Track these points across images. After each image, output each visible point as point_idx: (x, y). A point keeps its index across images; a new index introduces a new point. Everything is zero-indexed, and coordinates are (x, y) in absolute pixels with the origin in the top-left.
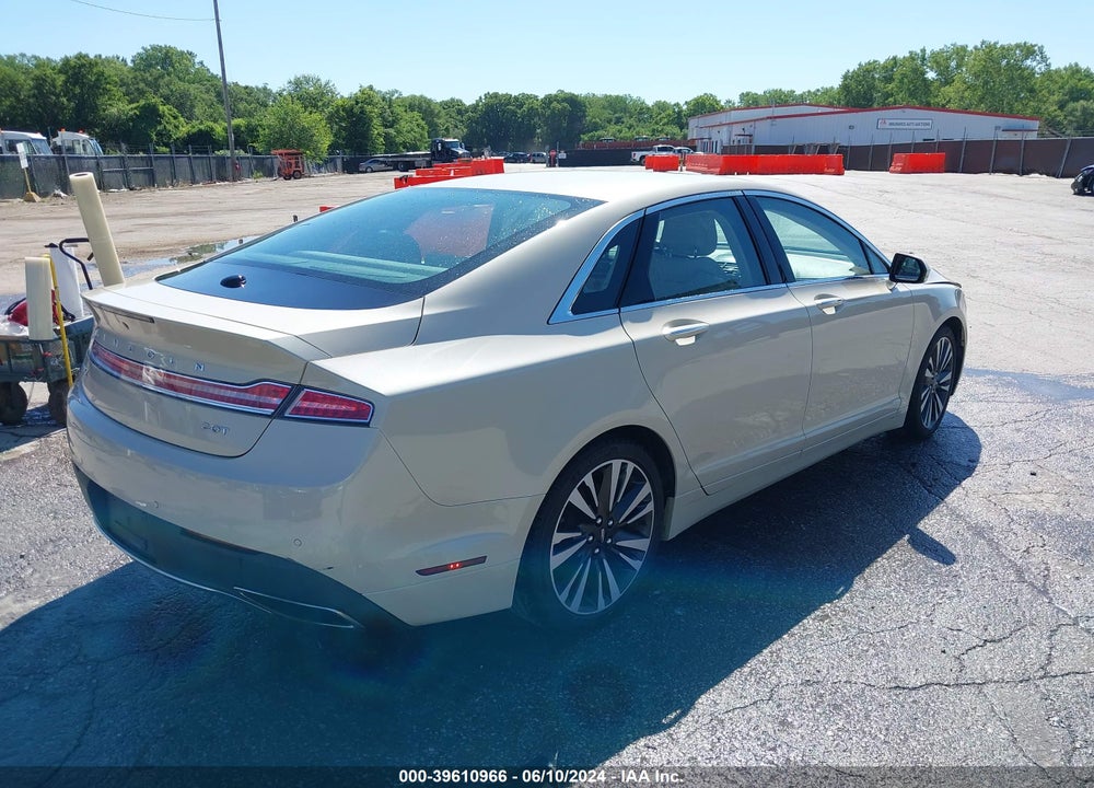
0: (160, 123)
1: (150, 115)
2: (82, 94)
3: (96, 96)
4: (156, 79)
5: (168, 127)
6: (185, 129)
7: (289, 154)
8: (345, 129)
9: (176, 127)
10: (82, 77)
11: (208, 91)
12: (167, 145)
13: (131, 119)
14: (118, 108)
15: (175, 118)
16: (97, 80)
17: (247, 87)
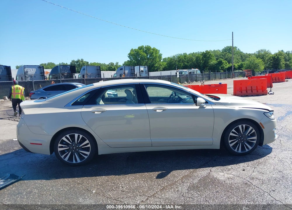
0: (222, 65)
1: (220, 63)
2: (206, 60)
3: (209, 60)
4: (225, 54)
5: (224, 66)
6: (228, 66)
7: (248, 71)
8: (272, 63)
9: (226, 65)
10: (206, 56)
11: (239, 56)
12: (223, 70)
13: (216, 64)
14: (213, 62)
15: (226, 63)
16: (209, 56)
17: (249, 54)
